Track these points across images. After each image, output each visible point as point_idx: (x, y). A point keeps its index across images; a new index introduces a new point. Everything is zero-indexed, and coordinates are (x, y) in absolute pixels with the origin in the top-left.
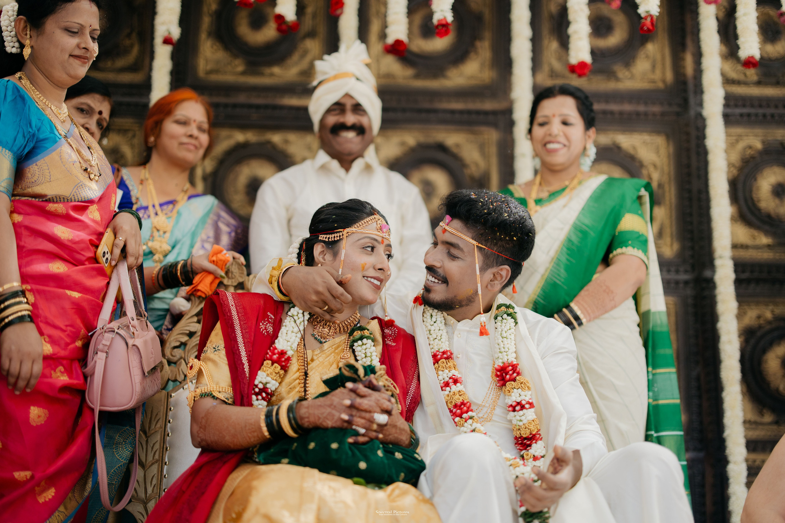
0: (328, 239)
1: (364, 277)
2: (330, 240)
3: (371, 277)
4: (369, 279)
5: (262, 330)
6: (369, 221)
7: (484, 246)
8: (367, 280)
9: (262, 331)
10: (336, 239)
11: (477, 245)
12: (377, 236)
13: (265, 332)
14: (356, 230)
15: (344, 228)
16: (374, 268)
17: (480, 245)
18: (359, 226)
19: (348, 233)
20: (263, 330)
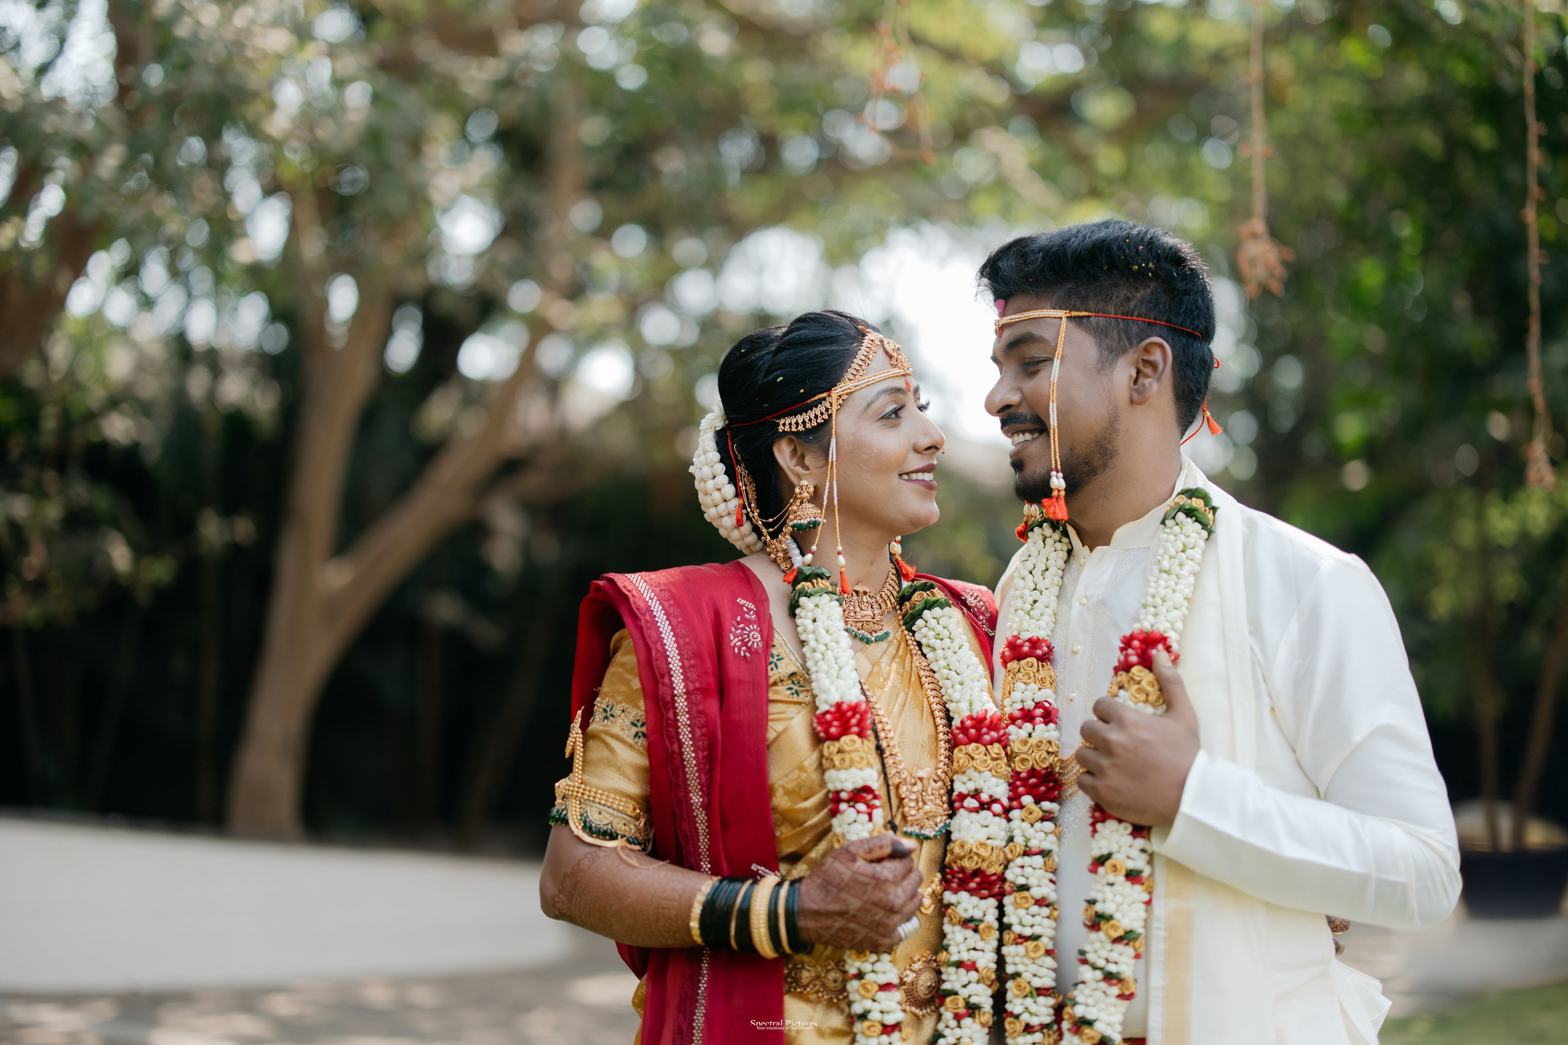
0: (805, 426)
1: (900, 475)
2: (808, 426)
3: (916, 471)
4: (914, 476)
5: (736, 650)
6: (868, 352)
7: (1085, 311)
8: (910, 480)
9: (739, 652)
10: (820, 420)
11: (1068, 315)
12: (897, 379)
13: (744, 653)
14: (855, 384)
15: (829, 390)
16: (916, 450)
17: (1074, 314)
18: (855, 372)
19: (840, 396)
20: (739, 649)
